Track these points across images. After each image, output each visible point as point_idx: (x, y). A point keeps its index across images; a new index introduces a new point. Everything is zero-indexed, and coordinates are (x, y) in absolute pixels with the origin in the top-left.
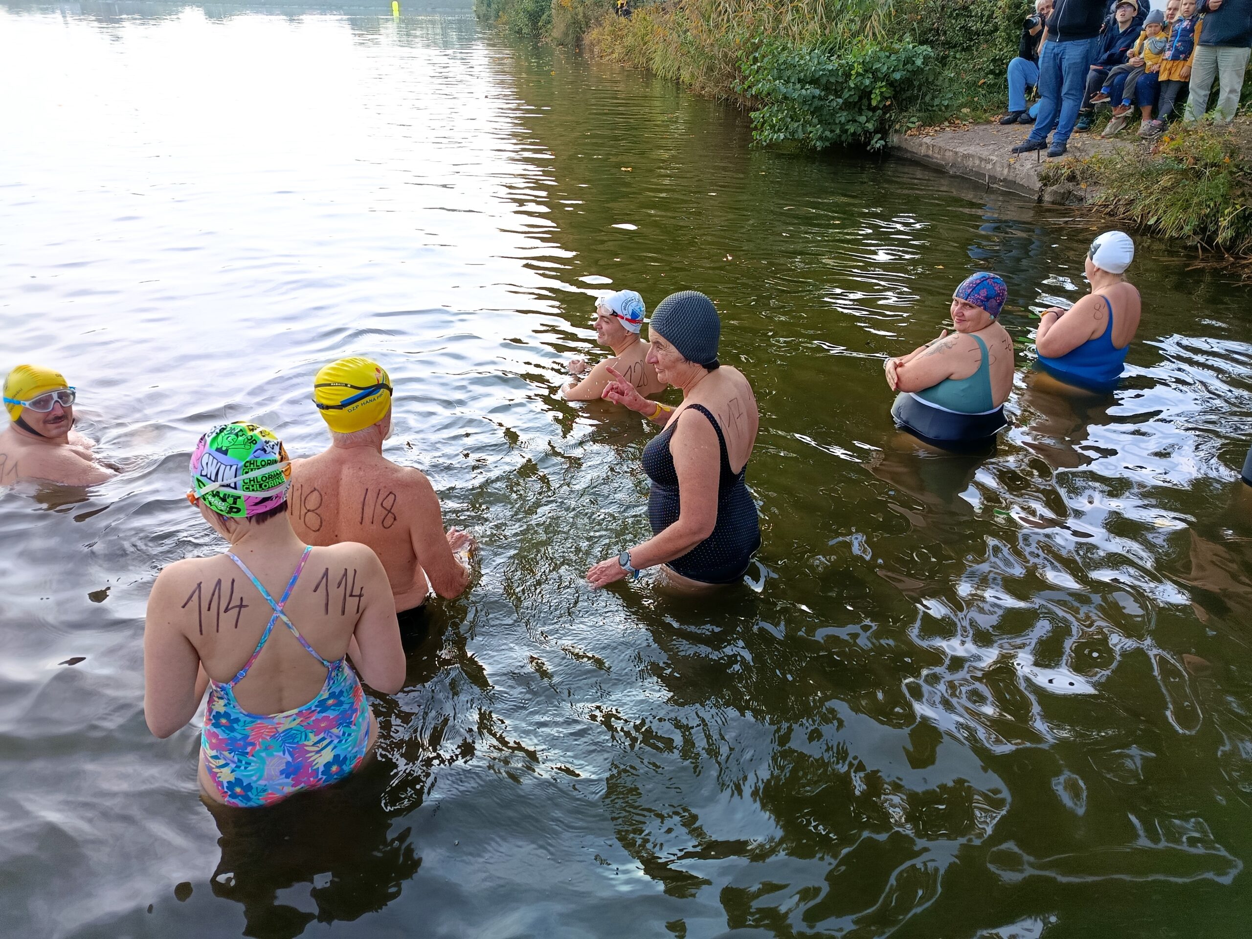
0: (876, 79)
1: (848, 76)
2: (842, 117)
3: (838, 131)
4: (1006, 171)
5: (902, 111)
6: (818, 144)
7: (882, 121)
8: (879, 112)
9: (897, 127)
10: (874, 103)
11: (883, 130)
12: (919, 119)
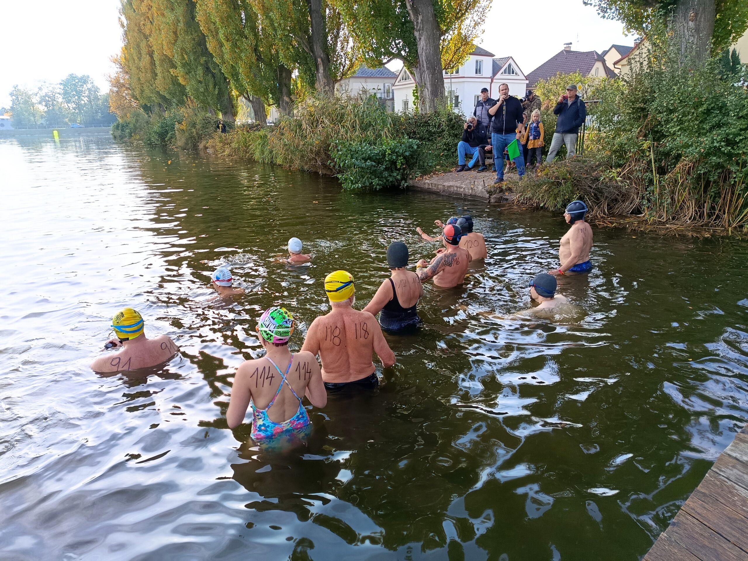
0: (397, 156)
1: (384, 155)
2: (386, 174)
3: (385, 181)
4: (470, 191)
5: (410, 170)
6: (378, 187)
7: (403, 174)
8: (401, 171)
9: (411, 177)
10: (399, 167)
11: (404, 178)
12: (421, 172)
